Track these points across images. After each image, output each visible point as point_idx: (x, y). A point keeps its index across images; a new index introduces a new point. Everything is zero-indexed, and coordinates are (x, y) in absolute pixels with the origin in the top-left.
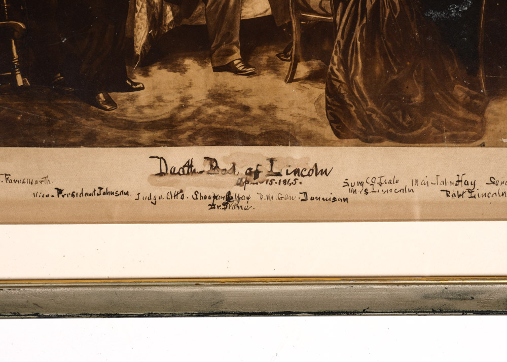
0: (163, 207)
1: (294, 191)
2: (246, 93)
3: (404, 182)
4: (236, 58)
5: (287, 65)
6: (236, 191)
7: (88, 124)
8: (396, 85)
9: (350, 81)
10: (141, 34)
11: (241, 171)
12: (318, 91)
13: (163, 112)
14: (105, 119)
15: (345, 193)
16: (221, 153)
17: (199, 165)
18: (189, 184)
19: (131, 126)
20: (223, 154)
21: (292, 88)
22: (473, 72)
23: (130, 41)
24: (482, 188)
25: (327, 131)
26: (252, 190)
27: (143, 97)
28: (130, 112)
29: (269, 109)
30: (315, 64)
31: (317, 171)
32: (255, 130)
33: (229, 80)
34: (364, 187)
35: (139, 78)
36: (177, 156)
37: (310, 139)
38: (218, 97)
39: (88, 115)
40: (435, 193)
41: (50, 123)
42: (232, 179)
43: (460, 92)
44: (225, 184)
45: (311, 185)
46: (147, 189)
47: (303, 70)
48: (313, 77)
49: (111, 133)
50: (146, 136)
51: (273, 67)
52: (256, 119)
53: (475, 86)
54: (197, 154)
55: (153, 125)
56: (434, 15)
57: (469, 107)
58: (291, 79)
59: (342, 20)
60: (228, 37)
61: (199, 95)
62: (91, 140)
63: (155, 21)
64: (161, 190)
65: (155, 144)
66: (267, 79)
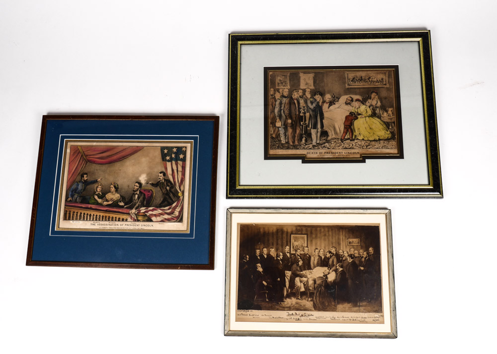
0: (289, 320)
1: (308, 318)
2: (301, 303)
3: (325, 317)
4: (299, 297)
5: (307, 299)
6: (300, 318)
7: (277, 307)
8: (323, 302)
9: (317, 301)
10: (285, 293)
11: (300, 315)
12: (312, 303)
13: (288, 306)
14: (280, 307)
15: (316, 319)
16: (297, 312)
17: (294, 314)
18: (292, 317)
19: (284, 307)
20: (298, 312)
21: (308, 302)
22: (335, 300)
23: (284, 294)
24: (336, 318)
25: (313, 309)
26: (302, 318)
27: (286, 303)
28: (284, 306)
29: (305, 305)
30: (311, 299)
31: (311, 315)
32: (302, 309)
33: (298, 301)
34: (319, 318)
35: (285, 300)
36: (291, 312)
37: (311, 310)
38: (297, 303)
39: (277, 306)
40: (329, 319)
41: (272, 307)
42: (299, 316)
43: (333, 303)
44: (298, 317)
45: (311, 317)
46: (286, 317)
47: (309, 299)
48: (311, 301)
49: (281, 309)
50: (286, 309)
51: (305, 299)
52: (302, 307)
53: (335, 303)
54: (294, 312)
55: (287, 307)
56: (329, 291)
57: (334, 306)
58: (308, 301)
59: (315, 292)
60: (298, 294)
61: (294, 303)
62: (278, 310)
63: (287, 291)
64: (288, 317)
65: (287, 310)
66: (304, 301)
